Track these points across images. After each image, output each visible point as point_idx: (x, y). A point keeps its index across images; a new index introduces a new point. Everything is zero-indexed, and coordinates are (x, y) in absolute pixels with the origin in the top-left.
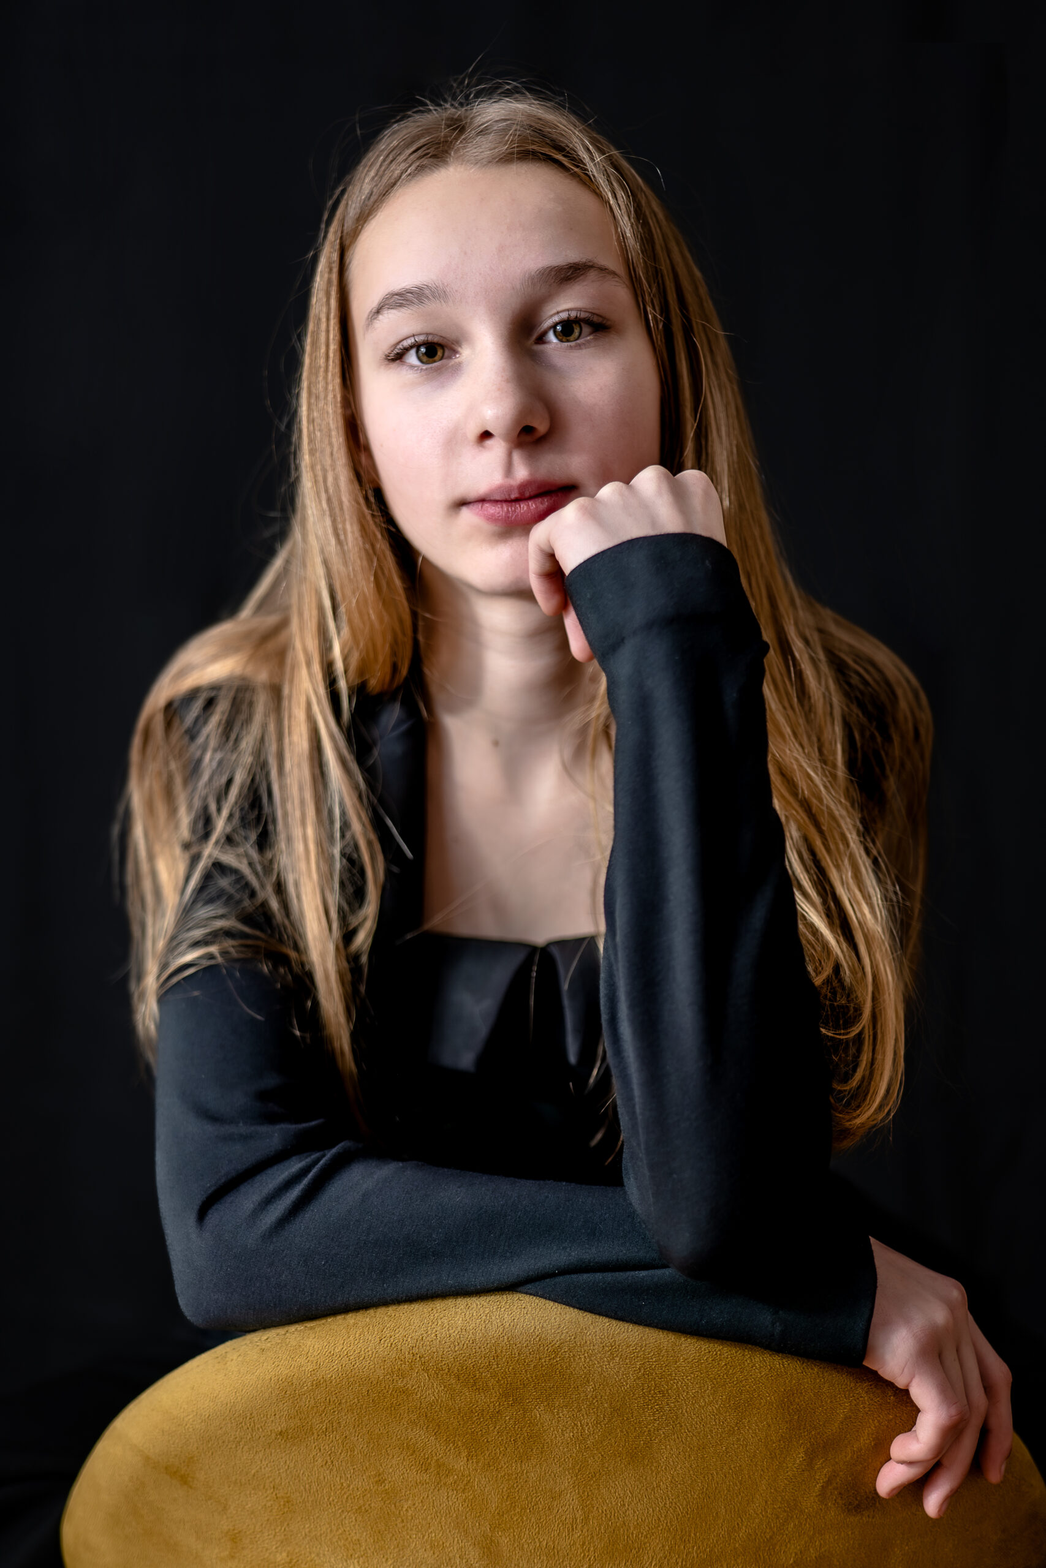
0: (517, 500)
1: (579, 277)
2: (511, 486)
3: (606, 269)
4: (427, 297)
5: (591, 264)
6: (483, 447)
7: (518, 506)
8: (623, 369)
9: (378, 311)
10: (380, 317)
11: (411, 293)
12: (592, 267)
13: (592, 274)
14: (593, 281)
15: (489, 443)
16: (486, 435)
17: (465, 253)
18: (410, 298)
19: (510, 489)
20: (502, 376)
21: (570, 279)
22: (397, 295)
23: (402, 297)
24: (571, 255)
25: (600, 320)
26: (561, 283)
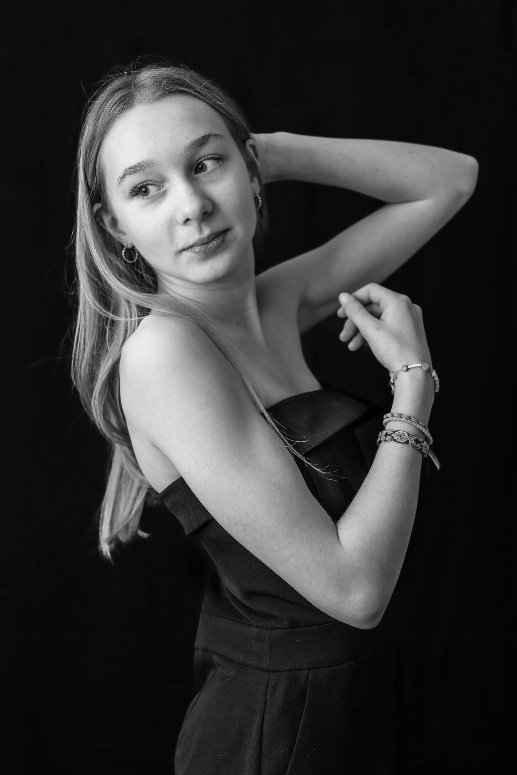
0: (207, 243)
1: (207, 142)
2: (204, 238)
3: (217, 134)
4: (145, 167)
5: (210, 134)
6: (187, 225)
7: (208, 245)
8: (234, 175)
9: (123, 177)
10: (125, 179)
11: (137, 166)
12: (211, 135)
13: (212, 139)
14: (213, 141)
15: (189, 222)
16: (187, 220)
17: (156, 144)
18: (137, 169)
19: (203, 239)
20: (188, 194)
21: (204, 143)
22: (130, 168)
23: (133, 169)
24: (202, 133)
25: (219, 156)
26: (201, 146)
